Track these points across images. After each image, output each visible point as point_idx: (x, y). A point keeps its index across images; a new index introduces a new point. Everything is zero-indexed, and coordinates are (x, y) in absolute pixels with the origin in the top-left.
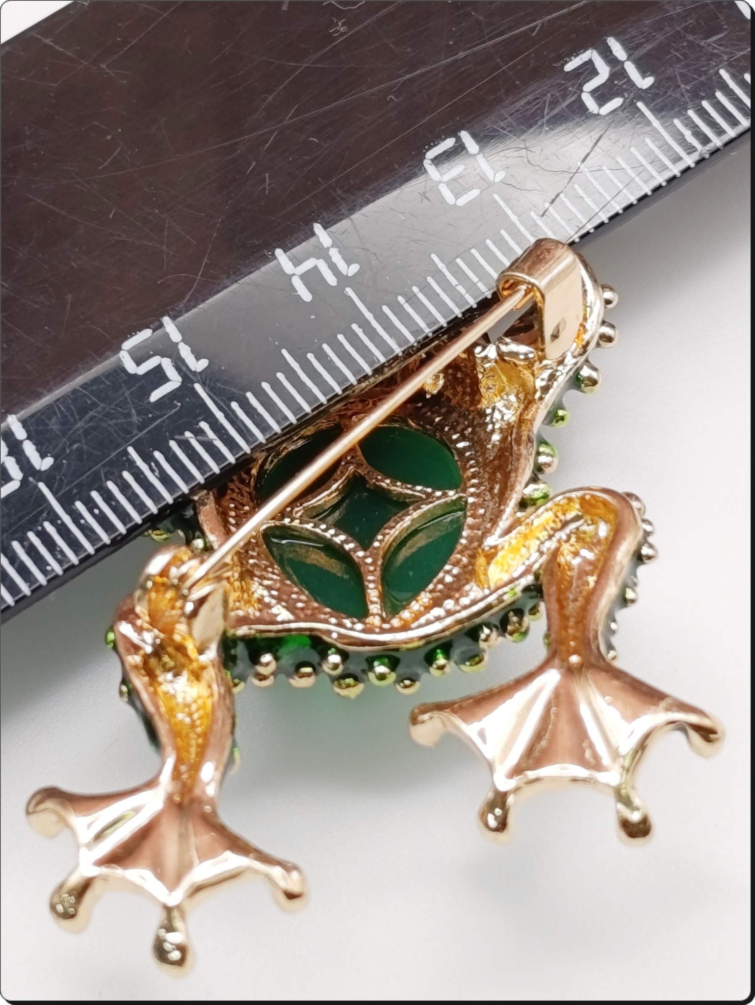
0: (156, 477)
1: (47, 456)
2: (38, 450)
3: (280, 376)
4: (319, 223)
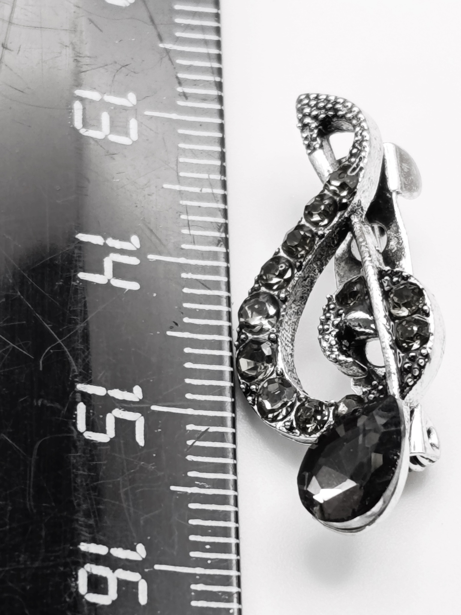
0: (209, 488)
1: (135, 546)
2: (126, 548)
3: (187, 350)
4: (78, 234)
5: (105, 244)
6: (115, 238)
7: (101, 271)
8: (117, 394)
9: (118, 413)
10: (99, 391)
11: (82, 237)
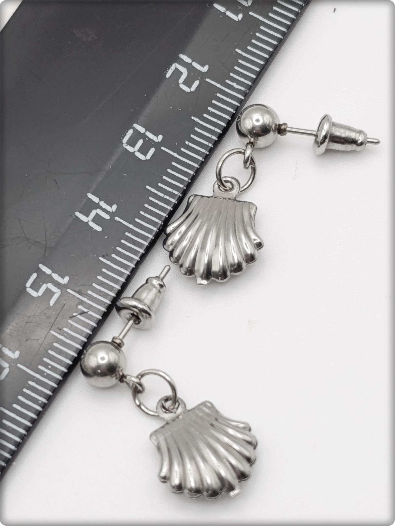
1: (15, 351)
2: (10, 350)
3: (104, 270)
4: (88, 193)
5: (99, 203)
6: (105, 202)
7: (87, 215)
8: (56, 277)
9: (50, 285)
10: (48, 271)
11: (90, 195)
